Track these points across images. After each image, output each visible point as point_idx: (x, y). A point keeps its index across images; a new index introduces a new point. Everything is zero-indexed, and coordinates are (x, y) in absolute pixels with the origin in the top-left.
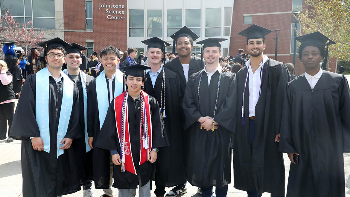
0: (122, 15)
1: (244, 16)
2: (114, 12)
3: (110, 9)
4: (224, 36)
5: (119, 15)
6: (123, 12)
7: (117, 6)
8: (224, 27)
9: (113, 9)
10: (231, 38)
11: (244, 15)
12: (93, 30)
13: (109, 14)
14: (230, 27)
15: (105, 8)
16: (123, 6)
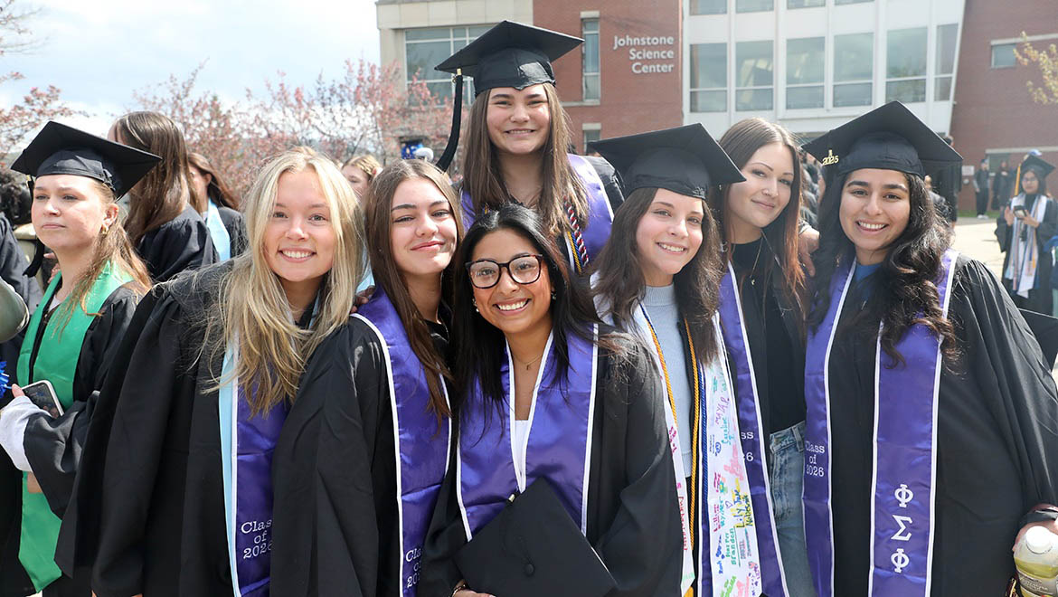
0: (667, 61)
1: (992, 47)
2: (648, 55)
3: (639, 48)
4: (935, 100)
5: (661, 61)
6: (670, 54)
7: (656, 41)
8: (936, 79)
9: (648, 48)
10: (954, 105)
11: (994, 42)
12: (601, 101)
13: (636, 60)
14: (951, 78)
15: (627, 47)
16: (670, 40)
